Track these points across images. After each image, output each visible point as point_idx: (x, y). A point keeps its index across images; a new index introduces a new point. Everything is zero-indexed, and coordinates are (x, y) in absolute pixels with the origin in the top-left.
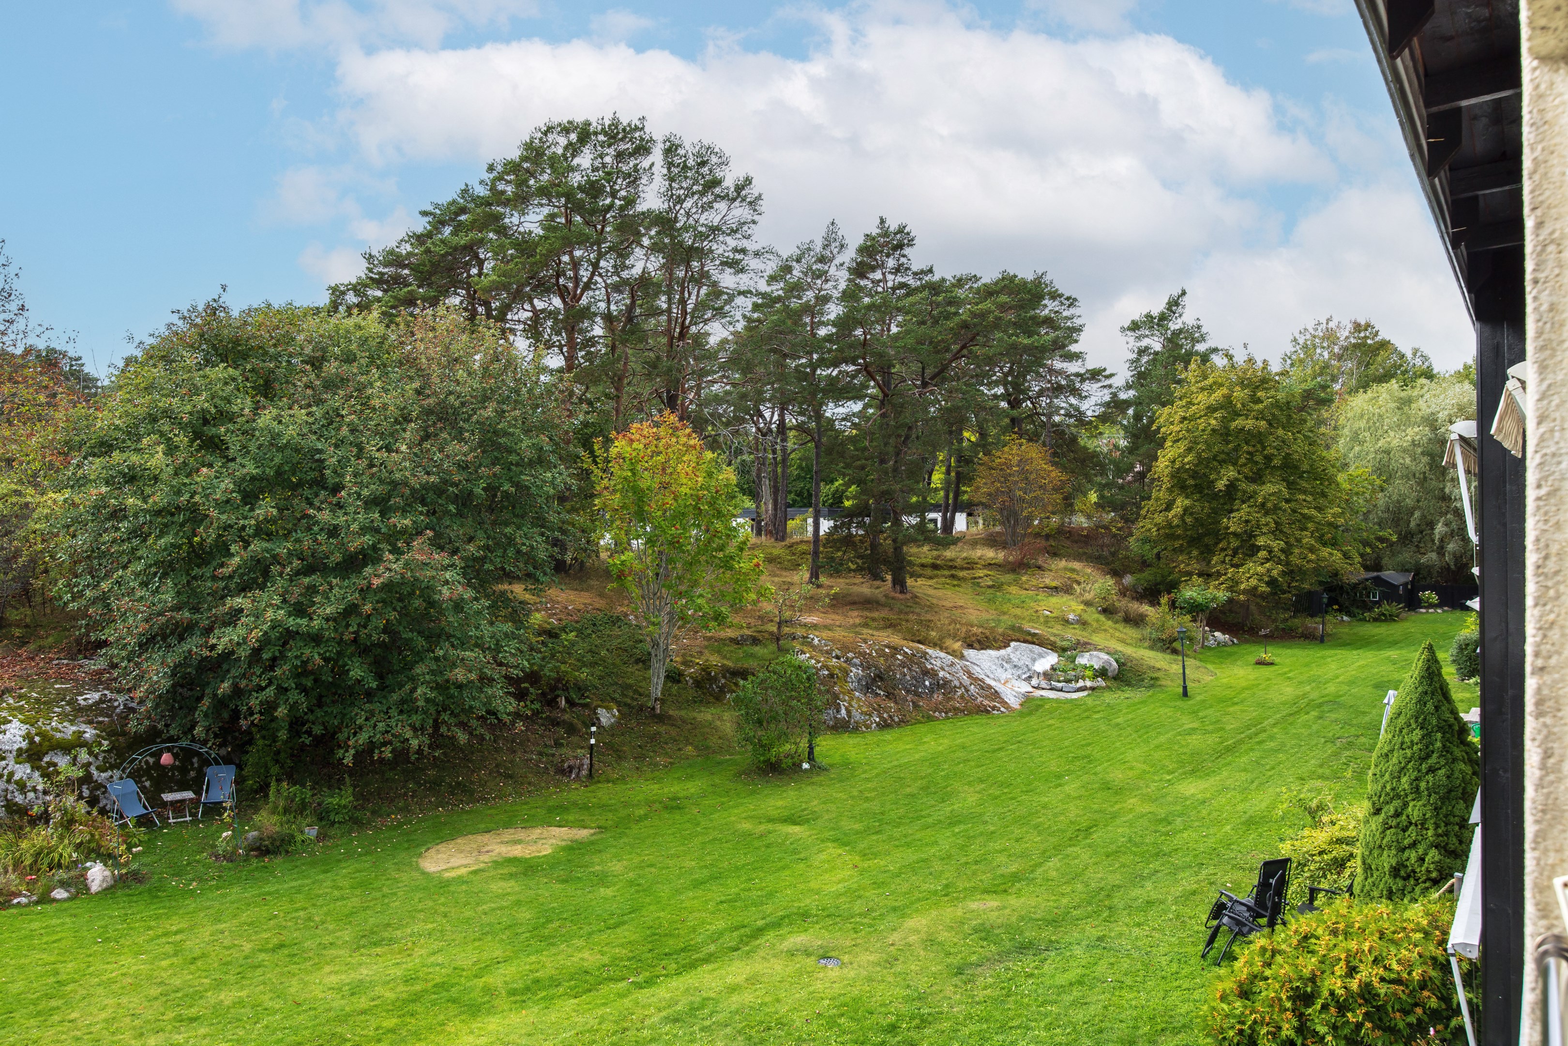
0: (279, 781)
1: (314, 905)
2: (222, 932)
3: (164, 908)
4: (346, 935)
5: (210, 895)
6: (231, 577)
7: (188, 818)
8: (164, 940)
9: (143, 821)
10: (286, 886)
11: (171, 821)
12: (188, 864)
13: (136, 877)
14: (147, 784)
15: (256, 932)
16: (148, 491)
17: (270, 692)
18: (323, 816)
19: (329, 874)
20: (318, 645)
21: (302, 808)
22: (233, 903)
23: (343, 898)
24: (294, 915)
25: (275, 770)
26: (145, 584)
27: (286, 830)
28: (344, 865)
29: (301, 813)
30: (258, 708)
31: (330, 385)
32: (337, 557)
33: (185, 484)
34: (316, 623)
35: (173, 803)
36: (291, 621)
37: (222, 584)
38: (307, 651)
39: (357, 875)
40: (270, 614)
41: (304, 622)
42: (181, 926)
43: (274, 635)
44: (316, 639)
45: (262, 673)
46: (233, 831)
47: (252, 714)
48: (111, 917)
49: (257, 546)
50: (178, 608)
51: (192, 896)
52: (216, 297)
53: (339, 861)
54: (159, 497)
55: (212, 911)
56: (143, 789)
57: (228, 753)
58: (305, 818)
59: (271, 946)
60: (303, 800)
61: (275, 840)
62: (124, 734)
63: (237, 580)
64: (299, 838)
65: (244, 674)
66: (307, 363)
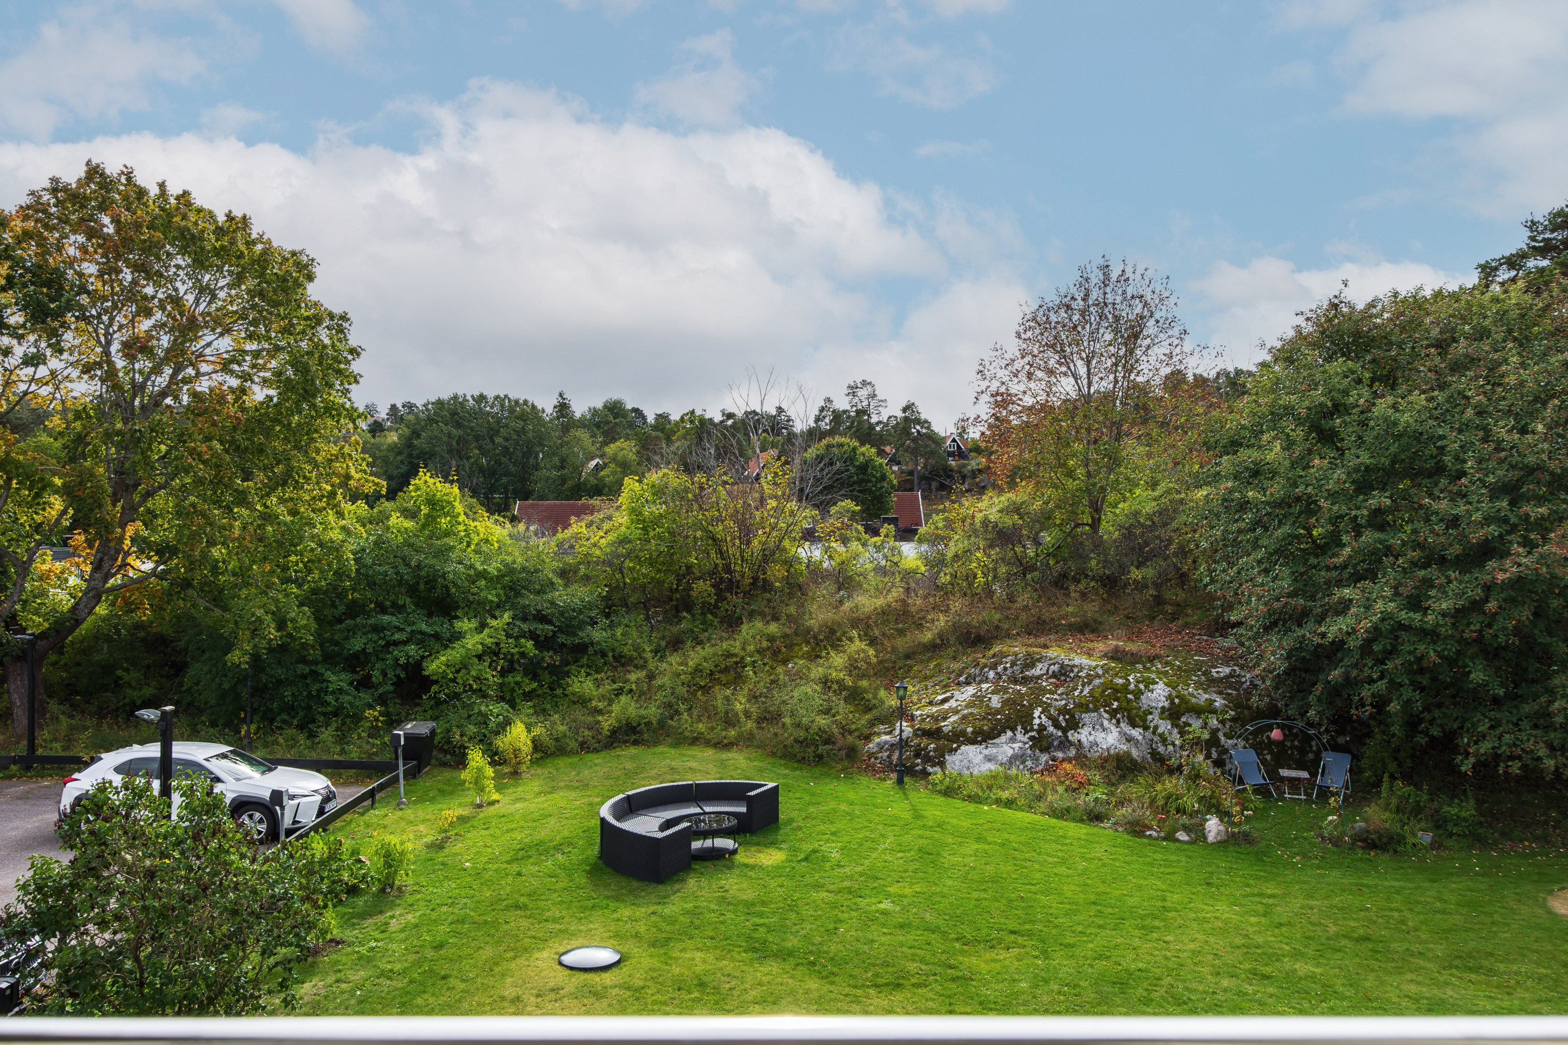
0: (1392, 777)
1: (1411, 910)
2: (1312, 908)
3: (1265, 871)
4: (1439, 950)
5: (1309, 873)
6: (1345, 567)
7: (1303, 797)
8: (1258, 899)
9: (1262, 790)
10: (1386, 884)
11: (1286, 796)
12: (1296, 838)
13: (1246, 839)
14: (1268, 757)
15: (1344, 918)
16: (1267, 483)
17: (1382, 685)
18: (1439, 824)
19: (1435, 885)
20: (1434, 643)
21: (1417, 810)
22: (1329, 884)
23: (1444, 912)
24: (1387, 913)
25: (1392, 766)
26: (1266, 571)
27: (1396, 828)
28: (1454, 879)
29: (1416, 816)
30: (1369, 700)
31: (1457, 367)
32: (1456, 549)
33: (1301, 477)
34: (1430, 618)
35: (1291, 780)
36: (1403, 615)
37: (1334, 574)
38: (1422, 647)
39: (1468, 893)
40: (1379, 606)
41: (1417, 616)
42: (1276, 891)
43: (1386, 626)
44: (1430, 635)
45: (1374, 665)
46: (1340, 816)
47: (1363, 706)
48: (1218, 867)
49: (1369, 537)
50: (1293, 594)
51: (1292, 868)
52: (1337, 294)
53: (1452, 874)
54: (1276, 489)
55: (1305, 886)
56: (1264, 762)
57: (1347, 742)
58: (1419, 821)
59: (1356, 935)
60: (1418, 803)
61: (1382, 836)
62: (1249, 708)
63: (1350, 570)
64: (1410, 840)
65: (1356, 664)
66: (1432, 346)
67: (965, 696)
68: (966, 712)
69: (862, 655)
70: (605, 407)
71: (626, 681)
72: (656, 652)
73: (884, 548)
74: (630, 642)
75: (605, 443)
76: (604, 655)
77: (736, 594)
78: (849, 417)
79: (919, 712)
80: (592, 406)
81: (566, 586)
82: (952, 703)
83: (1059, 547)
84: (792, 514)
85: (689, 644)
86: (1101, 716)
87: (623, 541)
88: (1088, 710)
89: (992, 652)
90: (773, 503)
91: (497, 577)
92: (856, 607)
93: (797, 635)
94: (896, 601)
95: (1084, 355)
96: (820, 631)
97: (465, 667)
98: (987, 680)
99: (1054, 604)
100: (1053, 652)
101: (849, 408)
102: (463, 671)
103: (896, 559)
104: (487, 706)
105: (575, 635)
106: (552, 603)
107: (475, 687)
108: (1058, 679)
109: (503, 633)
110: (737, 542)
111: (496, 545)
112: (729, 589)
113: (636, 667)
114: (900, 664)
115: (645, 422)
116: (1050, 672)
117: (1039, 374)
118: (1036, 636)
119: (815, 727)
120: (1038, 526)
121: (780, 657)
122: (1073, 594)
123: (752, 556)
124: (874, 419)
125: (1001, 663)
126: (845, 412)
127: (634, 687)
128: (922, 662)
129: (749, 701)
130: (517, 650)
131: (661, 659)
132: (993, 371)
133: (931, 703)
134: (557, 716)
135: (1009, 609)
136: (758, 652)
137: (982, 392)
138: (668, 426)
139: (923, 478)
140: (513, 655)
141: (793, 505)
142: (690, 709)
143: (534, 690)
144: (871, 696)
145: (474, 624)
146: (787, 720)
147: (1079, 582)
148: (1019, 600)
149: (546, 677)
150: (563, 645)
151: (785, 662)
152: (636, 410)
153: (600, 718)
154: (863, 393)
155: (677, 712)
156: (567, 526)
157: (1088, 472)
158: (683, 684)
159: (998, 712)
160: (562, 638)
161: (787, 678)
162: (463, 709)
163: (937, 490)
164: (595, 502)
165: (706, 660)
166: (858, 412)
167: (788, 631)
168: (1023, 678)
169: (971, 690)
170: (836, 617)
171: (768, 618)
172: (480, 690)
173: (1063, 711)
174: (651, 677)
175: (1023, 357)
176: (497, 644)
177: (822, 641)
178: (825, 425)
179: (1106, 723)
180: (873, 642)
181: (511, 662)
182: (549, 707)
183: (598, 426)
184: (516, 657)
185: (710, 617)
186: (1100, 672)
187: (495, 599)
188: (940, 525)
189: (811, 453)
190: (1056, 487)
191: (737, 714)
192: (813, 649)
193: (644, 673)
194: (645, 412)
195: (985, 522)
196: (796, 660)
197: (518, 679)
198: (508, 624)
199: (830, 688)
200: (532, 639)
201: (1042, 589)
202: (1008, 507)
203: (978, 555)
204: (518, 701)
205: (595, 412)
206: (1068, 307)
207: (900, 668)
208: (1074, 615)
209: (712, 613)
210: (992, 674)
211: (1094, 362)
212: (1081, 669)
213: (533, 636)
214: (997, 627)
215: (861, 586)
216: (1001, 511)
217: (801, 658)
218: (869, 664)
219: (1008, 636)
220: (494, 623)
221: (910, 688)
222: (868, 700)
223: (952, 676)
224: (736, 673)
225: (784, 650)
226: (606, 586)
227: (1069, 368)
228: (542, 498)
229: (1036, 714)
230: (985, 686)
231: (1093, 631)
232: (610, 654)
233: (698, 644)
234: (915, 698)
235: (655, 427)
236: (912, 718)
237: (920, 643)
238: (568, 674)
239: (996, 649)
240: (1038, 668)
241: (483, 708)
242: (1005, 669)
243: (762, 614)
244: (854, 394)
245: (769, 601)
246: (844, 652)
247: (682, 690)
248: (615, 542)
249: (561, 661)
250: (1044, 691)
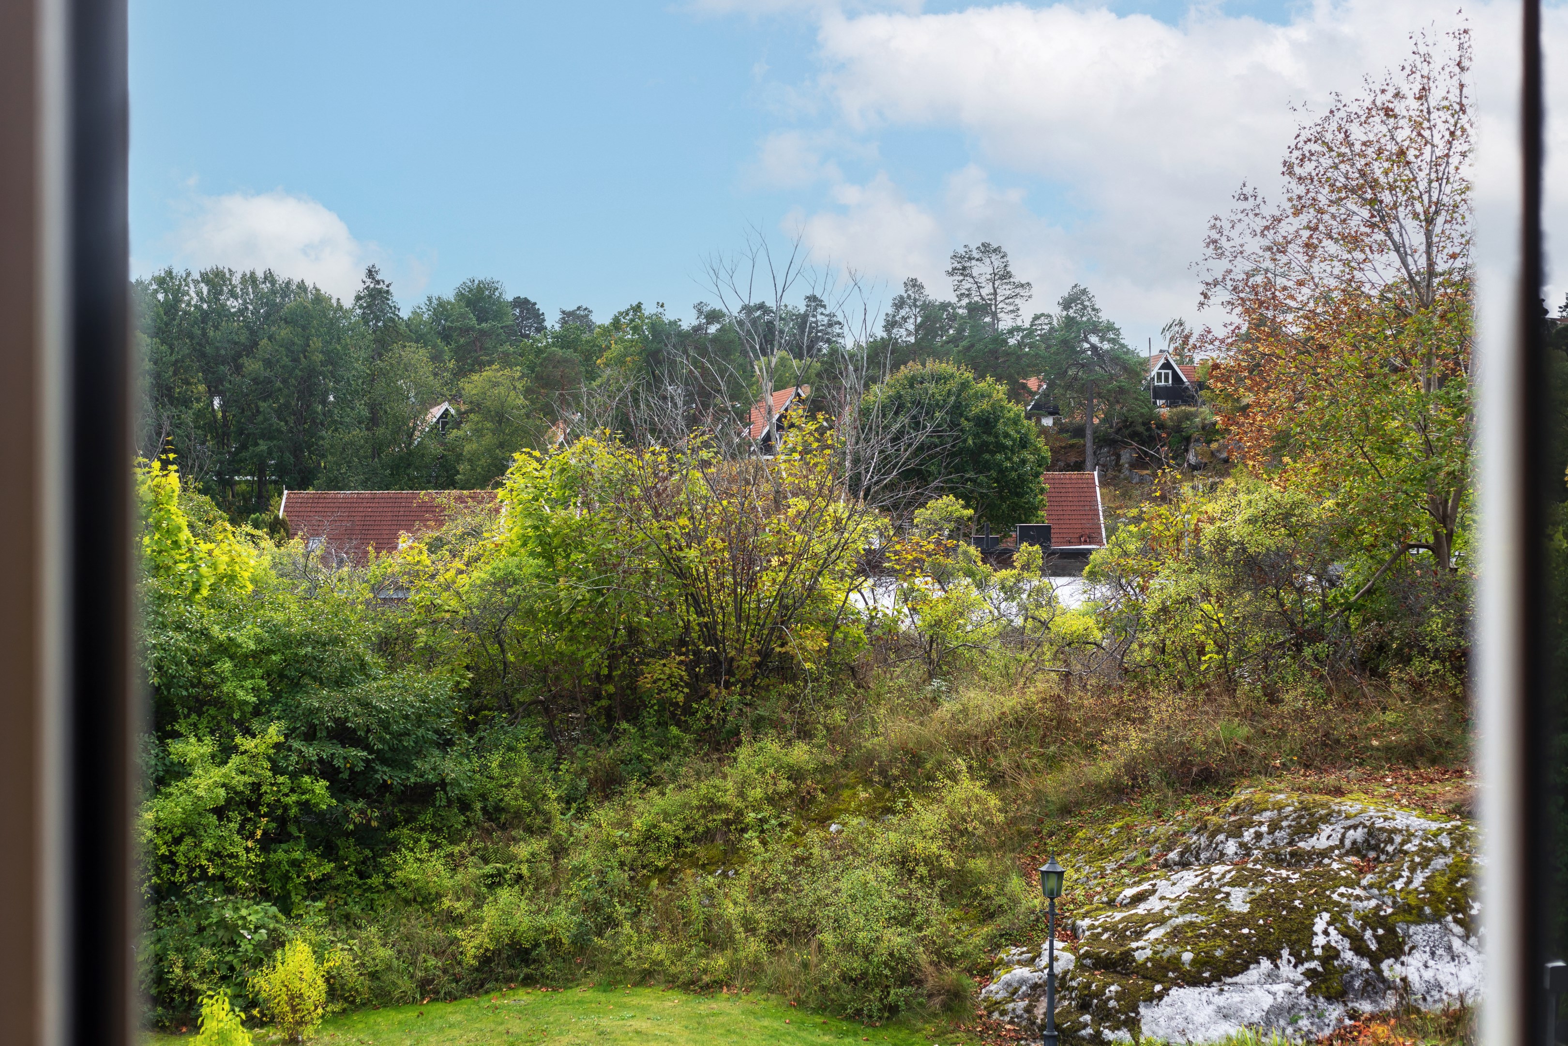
67: (1178, 890)
68: (1180, 920)
69: (975, 807)
70: (460, 296)
71: (510, 859)
72: (568, 800)
73: (1020, 591)
74: (517, 780)
75: (461, 372)
76: (465, 806)
77: (727, 685)
78: (953, 317)
79: (1087, 922)
80: (435, 295)
81: (391, 669)
82: (1154, 904)
83: (1369, 592)
84: (839, 526)
85: (633, 785)
86: (1447, 930)
87: (503, 582)
88: (1421, 919)
89: (1232, 802)
90: (799, 504)
91: (254, 655)
92: (965, 710)
93: (847, 767)
94: (1044, 700)
95: (1419, 208)
96: (892, 761)
97: (192, 833)
98: (1221, 858)
99: (1357, 706)
100: (1350, 805)
101: (954, 300)
102: (189, 841)
103: (1043, 615)
104: (236, 909)
105: (409, 767)
106: (365, 704)
107: (211, 871)
108: (1363, 857)
109: (267, 764)
110: (729, 579)
111: (250, 587)
112: (714, 674)
113: (530, 830)
114: (1049, 825)
115: (541, 329)
116: (1348, 843)
117: (1331, 247)
118: (1320, 771)
119: (882, 949)
120: (1326, 551)
121: (814, 810)
122: (1395, 687)
123: (759, 608)
124: (1005, 323)
125: (1251, 824)
126: (944, 306)
127: (525, 870)
128: (1094, 820)
129: (753, 898)
130: (294, 798)
131: (581, 814)
132: (1237, 241)
133: (1111, 904)
134: (373, 929)
135: (1267, 717)
136: (770, 800)
137: (1216, 283)
138: (586, 337)
139: (1104, 441)
140: (286, 808)
141: (840, 508)
142: (636, 914)
143: (326, 877)
144: (992, 889)
145: (208, 747)
146: (828, 938)
147: (1407, 661)
148: (1287, 697)
149: (352, 853)
150: (385, 787)
151: (823, 821)
152: (523, 304)
153: (459, 933)
154: (982, 270)
155: (611, 922)
156: (388, 544)
157: (1427, 442)
158: (622, 864)
159: (1244, 920)
160: (383, 774)
161: (827, 853)
162: (188, 913)
163: (1133, 465)
164: (445, 497)
165: (667, 816)
166: (973, 309)
167: (830, 760)
168: (1293, 854)
169: (1189, 879)
170: (925, 732)
171: (791, 733)
172: (222, 877)
173: (1373, 920)
174: (558, 851)
175: (1297, 213)
176: (256, 787)
177: (896, 779)
178: (905, 335)
179: (1457, 944)
180: (996, 781)
181: (282, 821)
182: (357, 910)
183: (446, 336)
184: (293, 811)
185: (674, 730)
186: (1446, 843)
187: (252, 699)
188: (1131, 547)
189: (878, 393)
190: (1361, 473)
191: (729, 924)
192: (879, 796)
193: (545, 843)
194: (541, 307)
195: (1221, 544)
196: (845, 817)
197: (297, 855)
198: (277, 746)
199: (911, 872)
200: (324, 775)
201: (1335, 674)
202: (1265, 513)
203: (1206, 606)
204: (296, 899)
205: (441, 309)
206: (1389, 112)
207: (1051, 834)
208: (1394, 727)
209: (678, 724)
210: (1231, 847)
211: (1440, 220)
212: (1409, 836)
213: (327, 770)
214: (1243, 752)
215: (974, 668)
216: (1251, 521)
217: (857, 812)
218: (989, 824)
219: (1267, 771)
220: (249, 744)
221: (1070, 873)
222: (988, 897)
223: (1154, 850)
224: (726, 842)
225: (821, 796)
226: (468, 668)
227: (1388, 234)
228: (335, 484)
229: (1320, 924)
230: (1218, 870)
231: (1433, 762)
232: (478, 805)
233: (652, 784)
234: (1079, 893)
235: (563, 340)
236: (1073, 934)
237: (1089, 784)
238: (394, 845)
239: (1242, 795)
240: (1324, 835)
241: (228, 914)
242: (1259, 836)
243: (779, 726)
244: (964, 271)
245: (792, 698)
246: (941, 801)
247: (619, 877)
248: (486, 582)
249: (382, 819)
250: (1335, 879)
